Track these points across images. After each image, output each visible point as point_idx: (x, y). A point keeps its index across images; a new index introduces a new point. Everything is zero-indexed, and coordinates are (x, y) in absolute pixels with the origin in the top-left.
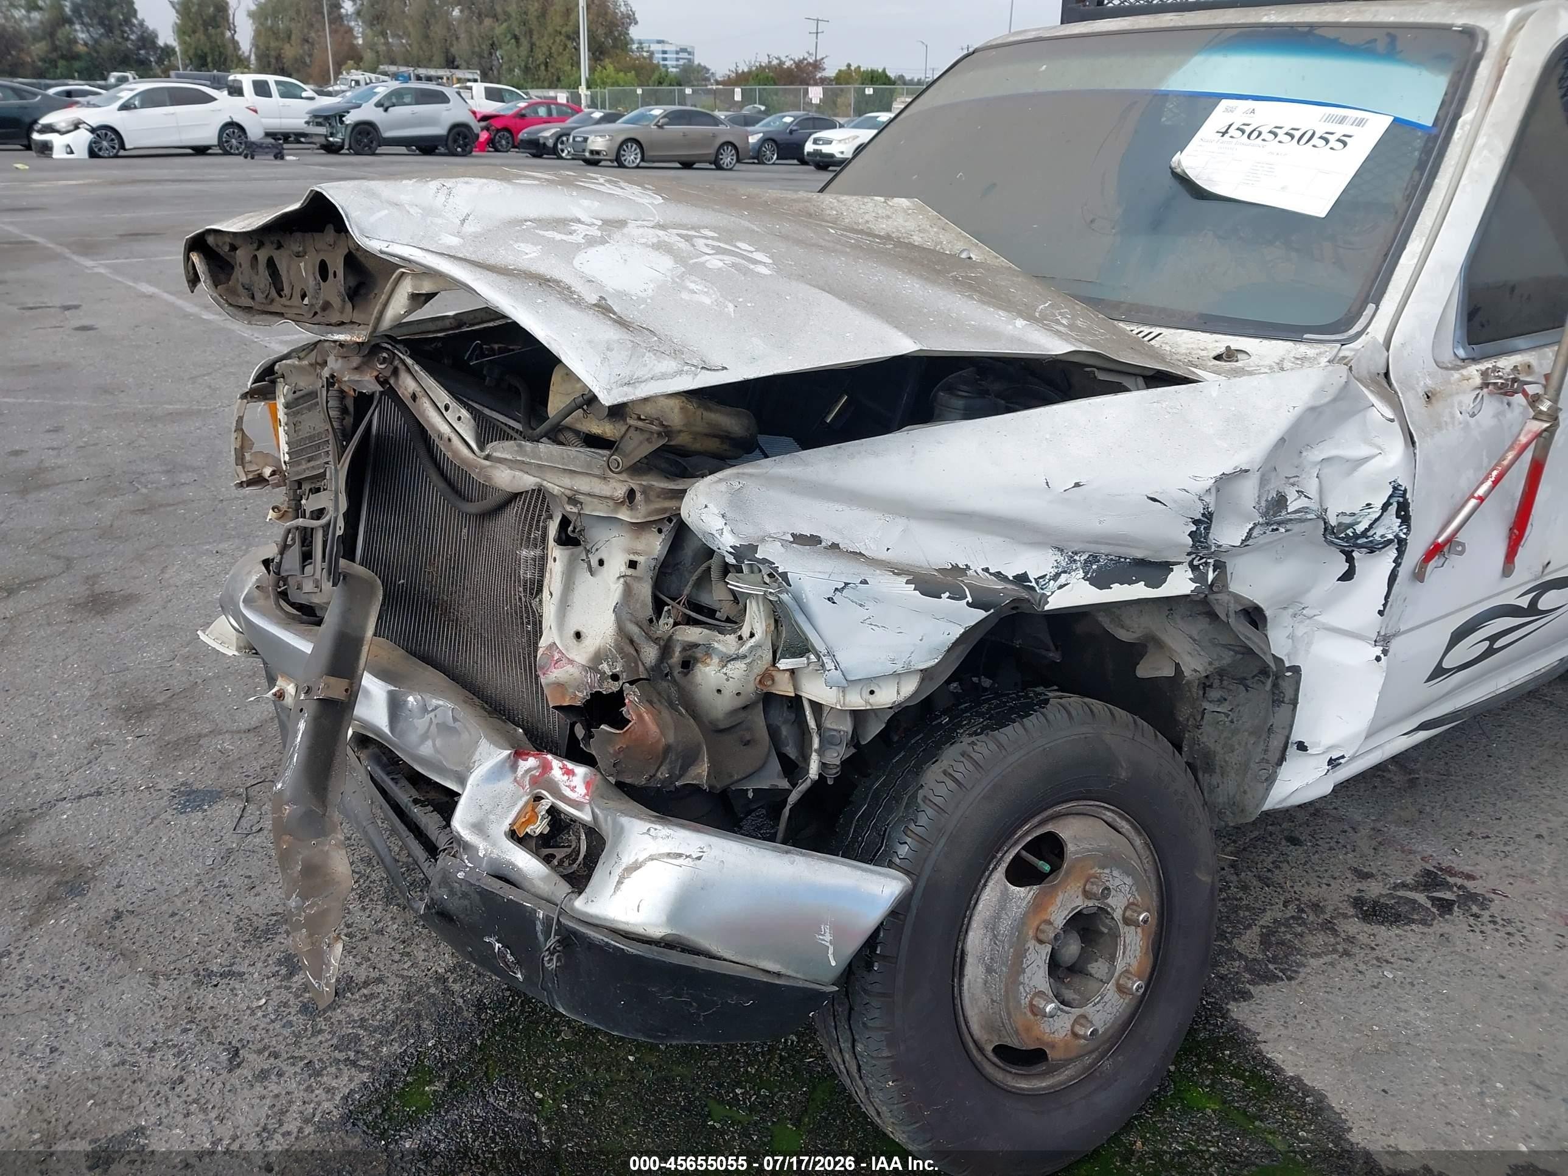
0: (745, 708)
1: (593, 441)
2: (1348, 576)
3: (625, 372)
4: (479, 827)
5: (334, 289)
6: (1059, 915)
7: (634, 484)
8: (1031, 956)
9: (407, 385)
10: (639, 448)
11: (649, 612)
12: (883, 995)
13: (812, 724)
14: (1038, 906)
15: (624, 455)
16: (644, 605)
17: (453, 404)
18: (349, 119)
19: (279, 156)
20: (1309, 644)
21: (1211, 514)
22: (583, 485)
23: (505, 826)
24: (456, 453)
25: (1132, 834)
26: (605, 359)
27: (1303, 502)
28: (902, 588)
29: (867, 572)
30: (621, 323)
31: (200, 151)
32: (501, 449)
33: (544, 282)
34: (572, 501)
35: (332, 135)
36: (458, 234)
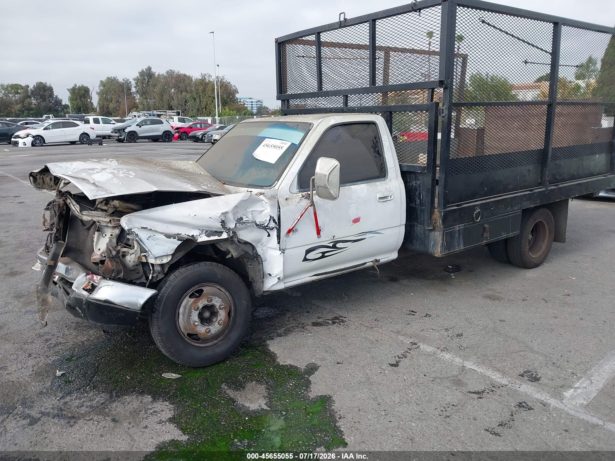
0: (137, 265)
1: (102, 210)
2: (269, 235)
3: (95, 194)
4: (77, 288)
5: (52, 183)
6: (201, 305)
7: (111, 218)
8: (193, 313)
9: (68, 201)
10: (111, 211)
11: (116, 245)
12: (157, 318)
13: (151, 268)
14: (194, 302)
15: (108, 213)
16: (114, 244)
17: (76, 204)
18: (127, 130)
19: (101, 144)
20: (267, 251)
21: (224, 221)
22: (101, 219)
23: (83, 287)
24: (76, 214)
25: (225, 292)
26: (91, 192)
27: (247, 219)
28: (163, 237)
29: (155, 234)
30: (97, 186)
31: (73, 143)
32: (85, 213)
33: (84, 179)
34: (98, 222)
35: (120, 136)
36: (72, 172)
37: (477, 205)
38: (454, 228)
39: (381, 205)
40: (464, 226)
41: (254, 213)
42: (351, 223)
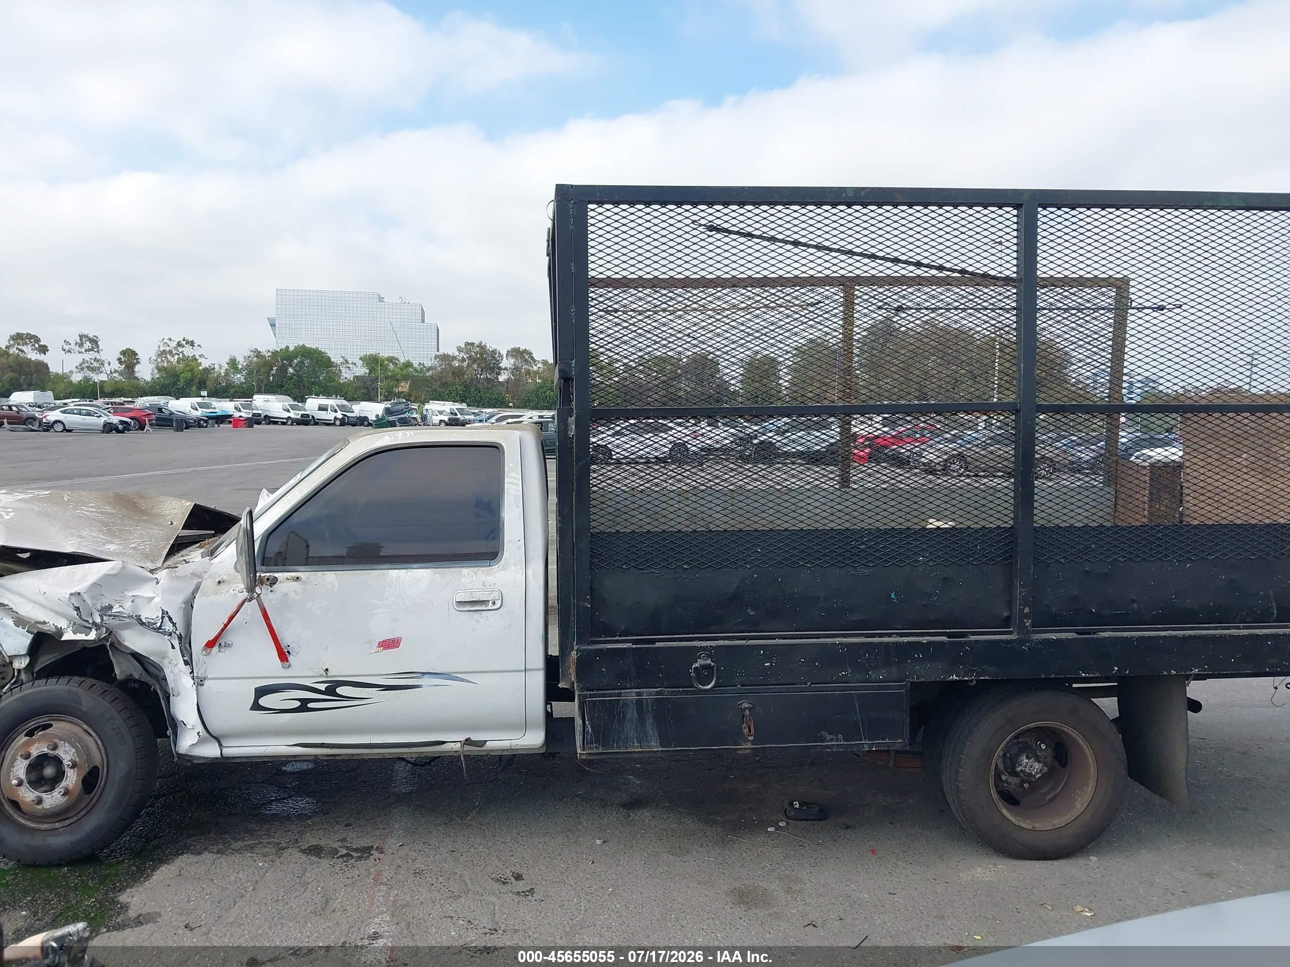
2: (173, 646)
6: (35, 752)
8: (20, 763)
14: (25, 745)
20: (180, 677)
21: (78, 608)
27: (121, 609)
37: (703, 649)
38: (619, 695)
39: (466, 619)
40: (658, 693)
41: (138, 600)
42: (375, 649)
